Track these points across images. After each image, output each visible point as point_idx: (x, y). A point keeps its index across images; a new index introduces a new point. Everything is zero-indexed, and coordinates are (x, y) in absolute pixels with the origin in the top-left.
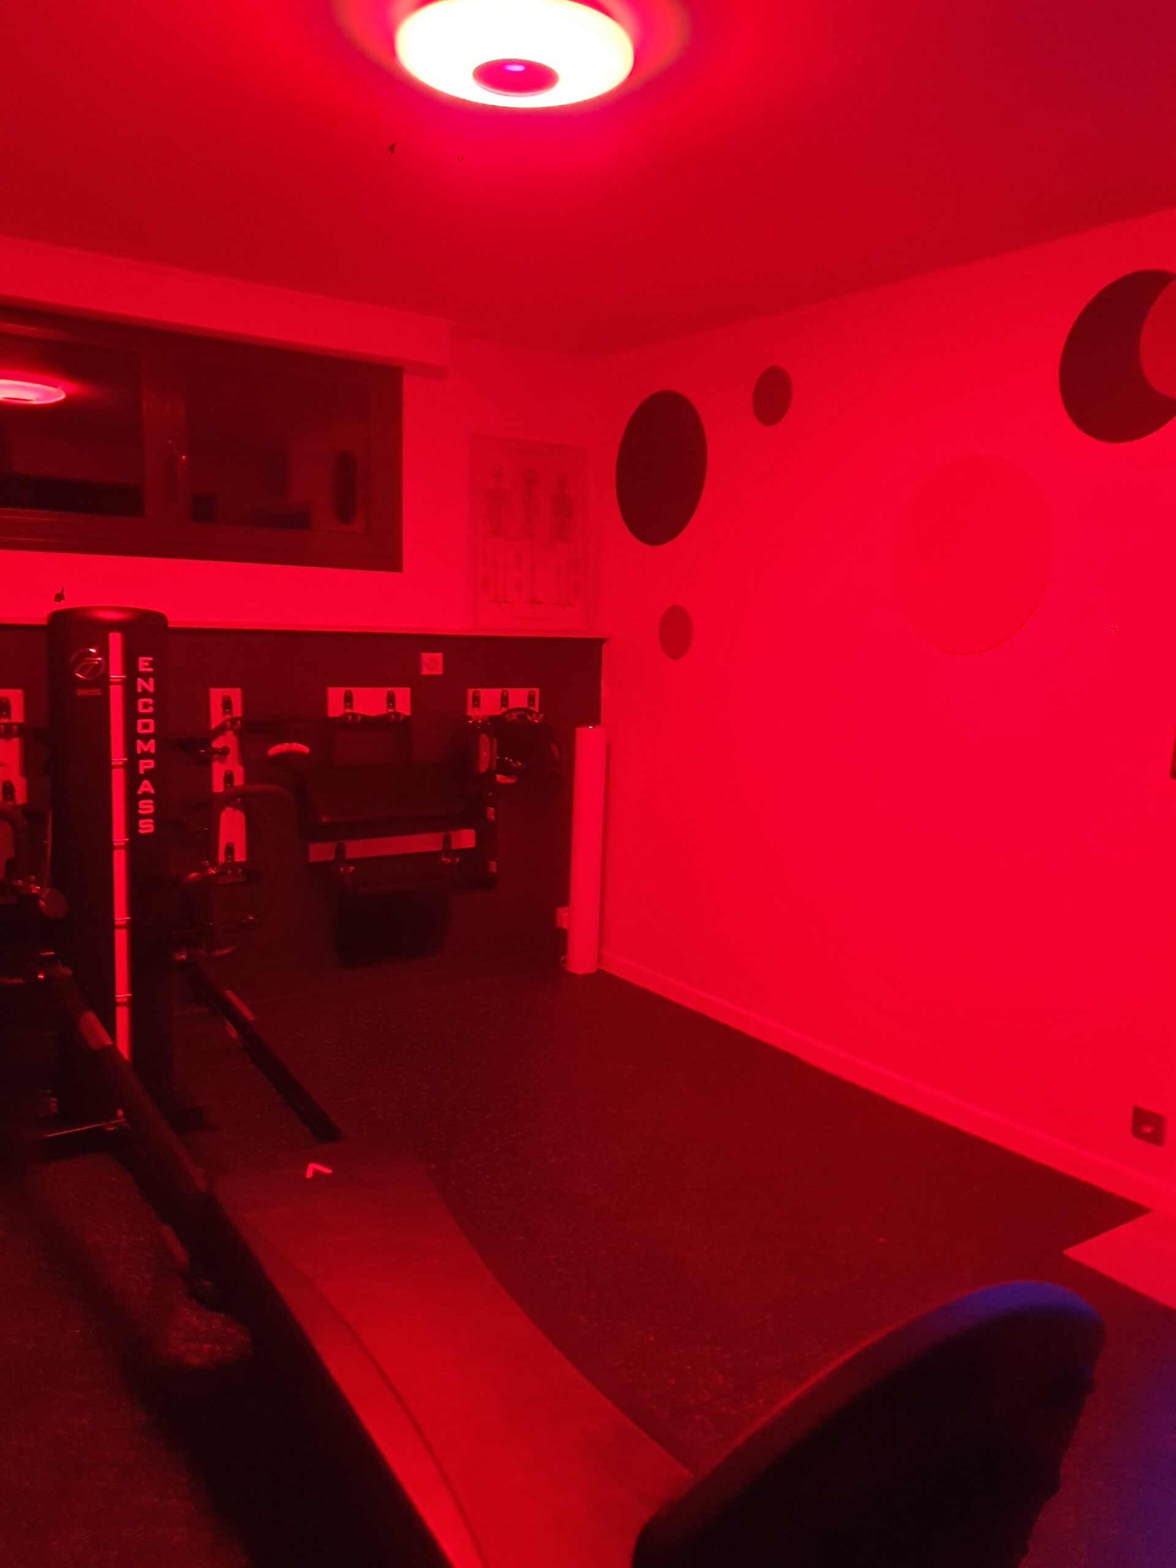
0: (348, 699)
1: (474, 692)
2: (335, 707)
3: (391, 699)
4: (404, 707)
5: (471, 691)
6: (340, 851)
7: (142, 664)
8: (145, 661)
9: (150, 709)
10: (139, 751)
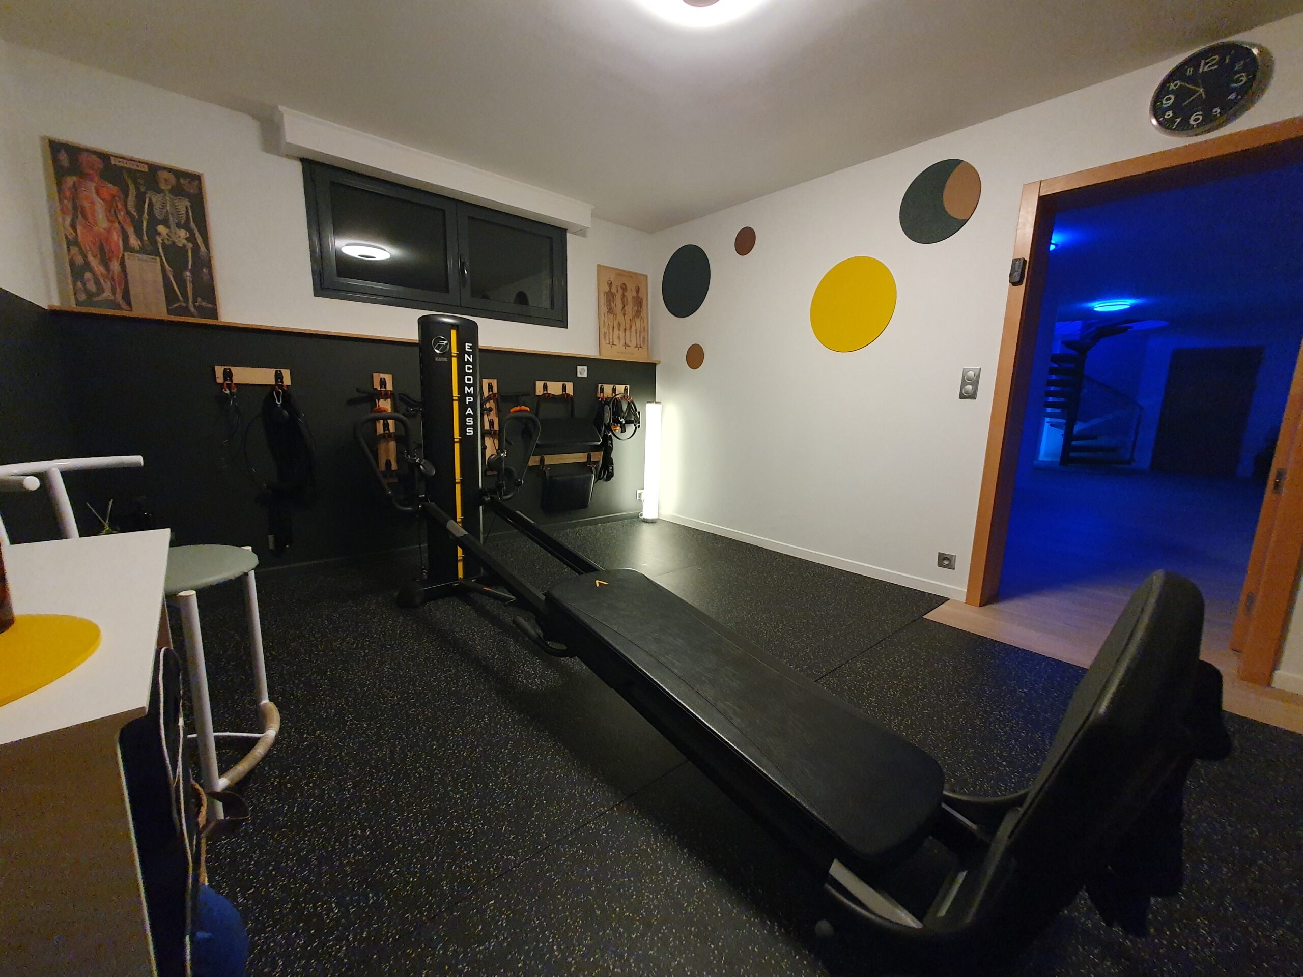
0: (545, 387)
1: (601, 386)
2: (539, 391)
3: (564, 388)
4: (570, 390)
5: (600, 385)
6: (542, 460)
7: (467, 347)
8: (468, 346)
9: (471, 371)
10: (466, 392)
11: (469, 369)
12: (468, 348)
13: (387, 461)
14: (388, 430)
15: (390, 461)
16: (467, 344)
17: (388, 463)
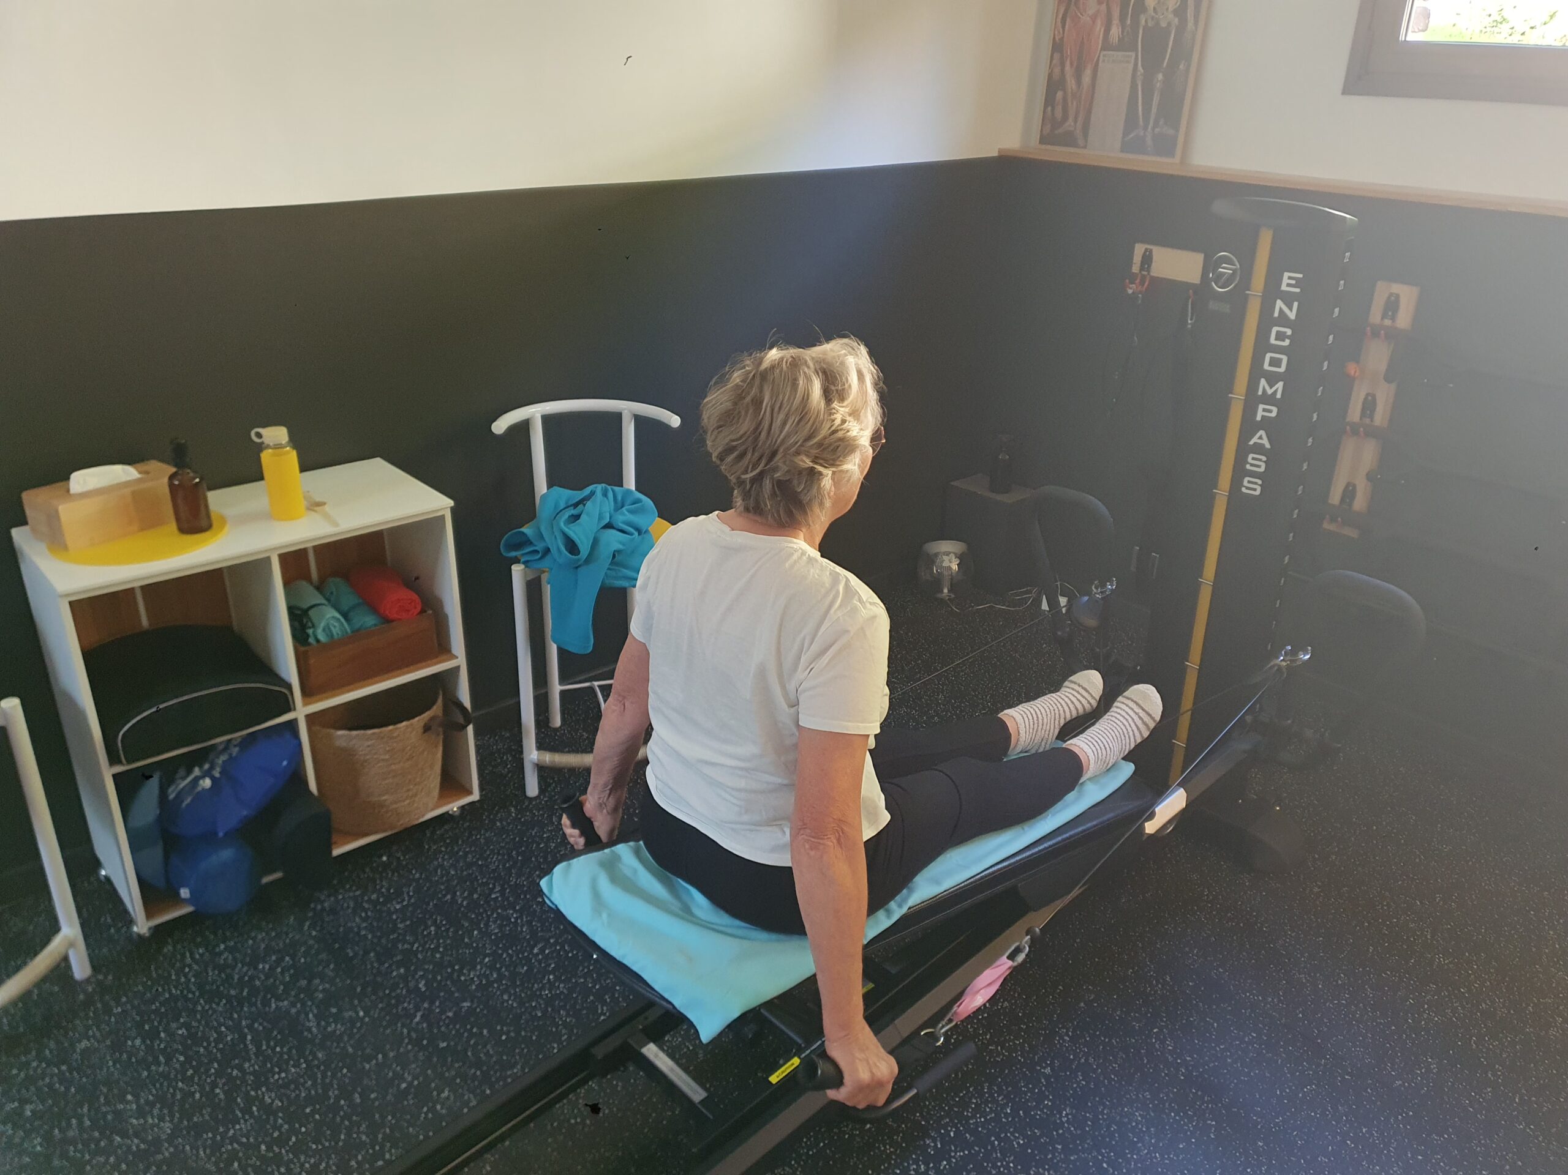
7: (1285, 281)
8: (1290, 278)
9: (1287, 342)
10: (1260, 393)
11: (1280, 336)
12: (1288, 285)
13: (1348, 485)
14: (1372, 417)
15: (1354, 486)
16: (1286, 275)
17: (1349, 492)
